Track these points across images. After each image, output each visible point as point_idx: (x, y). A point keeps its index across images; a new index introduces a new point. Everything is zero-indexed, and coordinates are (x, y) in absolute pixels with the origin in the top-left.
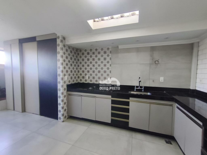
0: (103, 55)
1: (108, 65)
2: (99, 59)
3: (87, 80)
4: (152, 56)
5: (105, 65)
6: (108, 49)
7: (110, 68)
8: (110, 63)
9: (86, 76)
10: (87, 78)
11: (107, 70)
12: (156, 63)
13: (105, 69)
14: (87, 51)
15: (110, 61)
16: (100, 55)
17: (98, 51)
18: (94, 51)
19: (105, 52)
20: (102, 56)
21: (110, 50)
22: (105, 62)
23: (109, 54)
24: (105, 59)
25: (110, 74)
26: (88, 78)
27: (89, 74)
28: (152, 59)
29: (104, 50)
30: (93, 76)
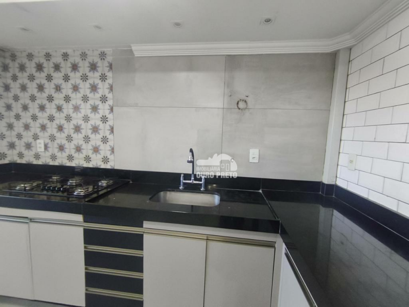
0: (88, 74)
1: (104, 109)
2: (76, 88)
3: (42, 154)
4: (228, 84)
5: (95, 109)
6: (103, 55)
7: (110, 116)
8: (110, 102)
9: (38, 141)
10: (39, 150)
11: (101, 126)
12: (239, 109)
13: (95, 119)
14: (36, 60)
15: (110, 96)
16: (78, 75)
17: (71, 60)
18: (58, 59)
19: (93, 67)
20: (85, 78)
21: (109, 59)
22: (94, 99)
23: (107, 74)
24: (94, 88)
25: (110, 137)
26: (43, 149)
27: (47, 134)
28: (231, 96)
29: (90, 59)
30: (58, 141)
